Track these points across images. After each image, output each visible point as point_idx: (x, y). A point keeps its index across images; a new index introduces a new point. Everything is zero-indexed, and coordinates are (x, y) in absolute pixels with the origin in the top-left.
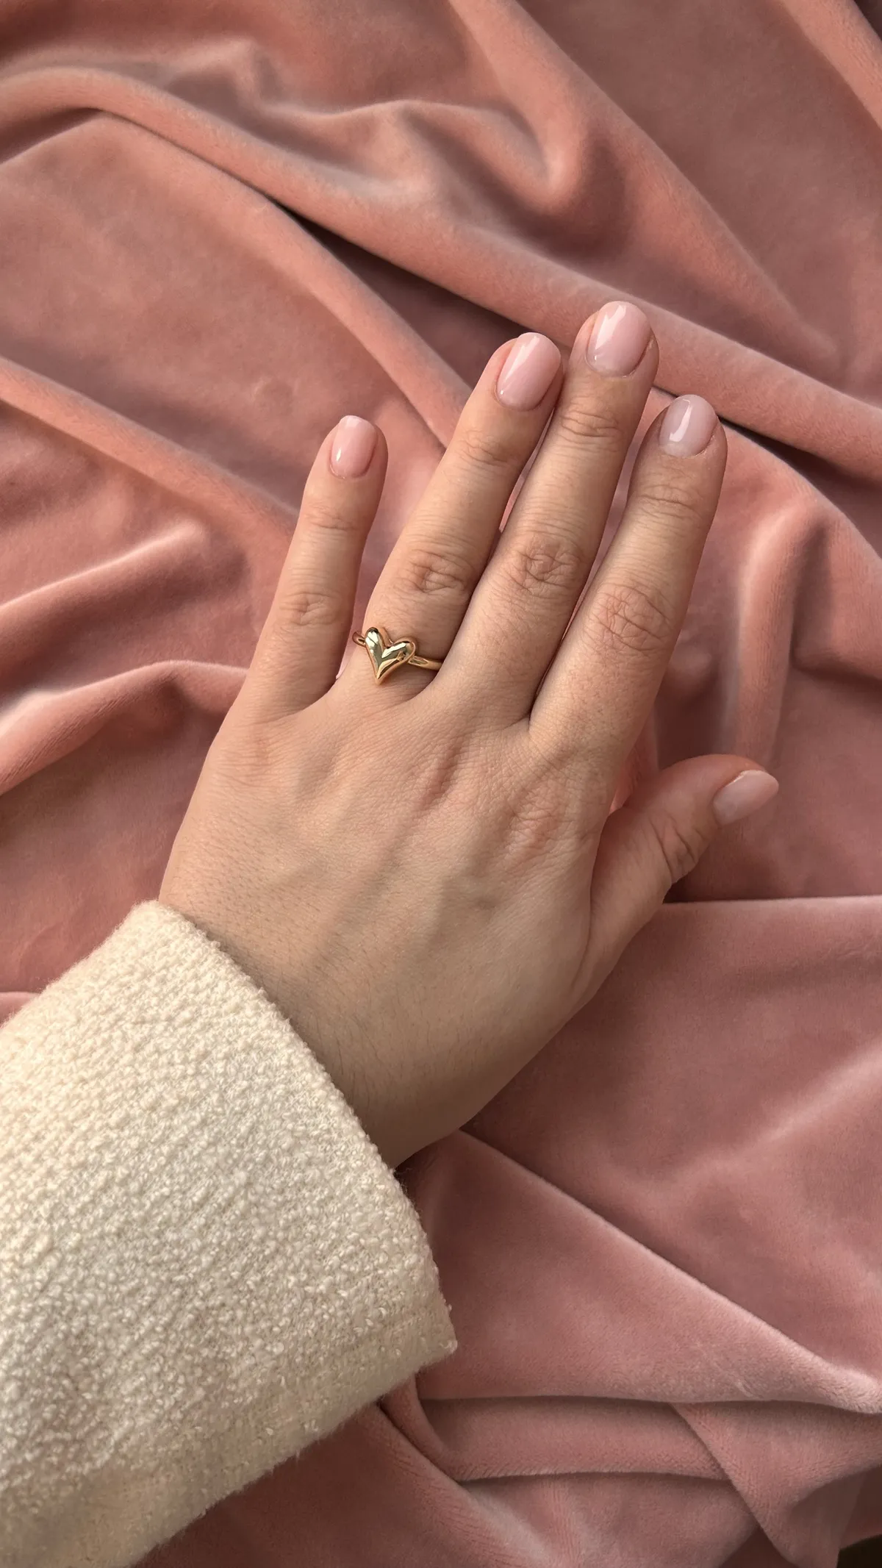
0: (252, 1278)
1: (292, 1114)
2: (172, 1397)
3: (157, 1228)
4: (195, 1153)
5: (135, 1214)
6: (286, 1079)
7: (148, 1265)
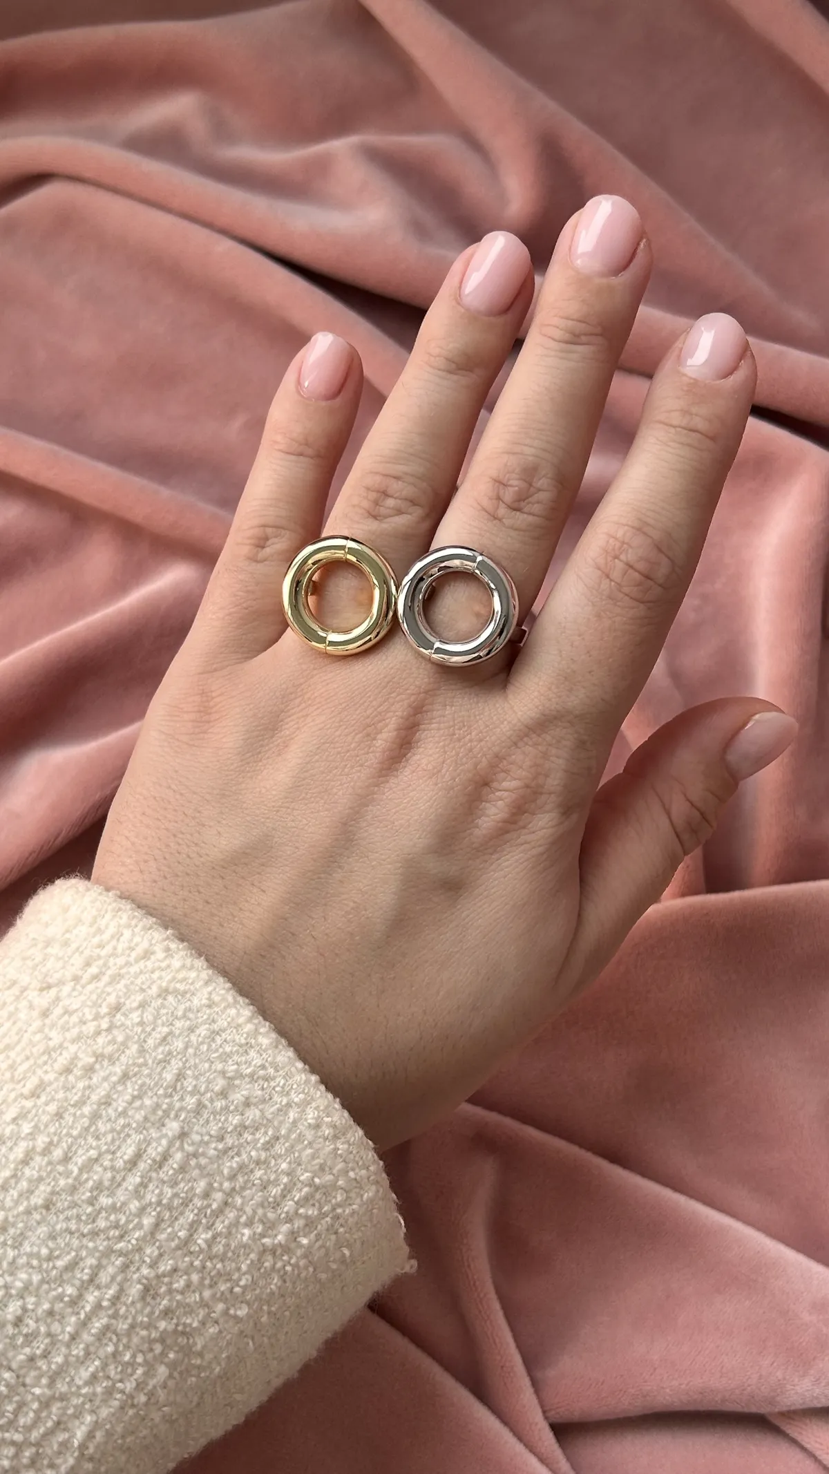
0: (203, 1236)
1: (221, 1055)
2: (132, 1379)
3: (89, 1194)
4: (120, 1109)
5: (62, 1182)
6: (208, 1019)
7: (84, 1236)
